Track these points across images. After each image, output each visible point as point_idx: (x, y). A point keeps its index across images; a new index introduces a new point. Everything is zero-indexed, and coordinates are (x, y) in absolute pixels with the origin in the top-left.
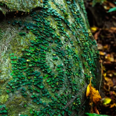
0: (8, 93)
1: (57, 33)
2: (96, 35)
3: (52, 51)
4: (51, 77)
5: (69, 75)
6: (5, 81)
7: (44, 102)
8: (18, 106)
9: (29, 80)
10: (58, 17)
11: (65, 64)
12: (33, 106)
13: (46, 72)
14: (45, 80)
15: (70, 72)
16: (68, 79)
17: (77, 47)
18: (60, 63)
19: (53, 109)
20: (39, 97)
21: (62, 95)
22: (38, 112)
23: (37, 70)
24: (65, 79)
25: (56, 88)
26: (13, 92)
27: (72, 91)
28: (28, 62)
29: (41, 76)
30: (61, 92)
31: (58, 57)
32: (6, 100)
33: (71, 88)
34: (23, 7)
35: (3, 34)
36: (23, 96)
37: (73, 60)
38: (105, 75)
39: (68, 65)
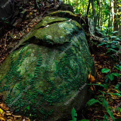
0: (54, 76)
1: (75, 52)
2: (94, 57)
3: (73, 59)
4: (73, 70)
5: (80, 69)
6: (53, 71)
7: (69, 80)
8: (58, 82)
9: (63, 71)
10: (75, 46)
11: (78, 65)
12: (65, 82)
13: (70, 68)
14: (70, 71)
15: (81, 68)
16: (80, 71)
17: (84, 58)
18: (76, 64)
19: (73, 83)
20: (67, 78)
21: (77, 78)
22: (67, 85)
23: (66, 67)
24: (78, 71)
25: (74, 74)
26: (56, 76)
27: (82, 76)
28: (62, 64)
29: (68, 70)
30: (77, 76)
31: (75, 62)
32: (53, 79)
33: (82, 75)
34: (60, 42)
35: (52, 53)
36: (60, 78)
37: (82, 63)
38: (98, 73)
39: (80, 65)
